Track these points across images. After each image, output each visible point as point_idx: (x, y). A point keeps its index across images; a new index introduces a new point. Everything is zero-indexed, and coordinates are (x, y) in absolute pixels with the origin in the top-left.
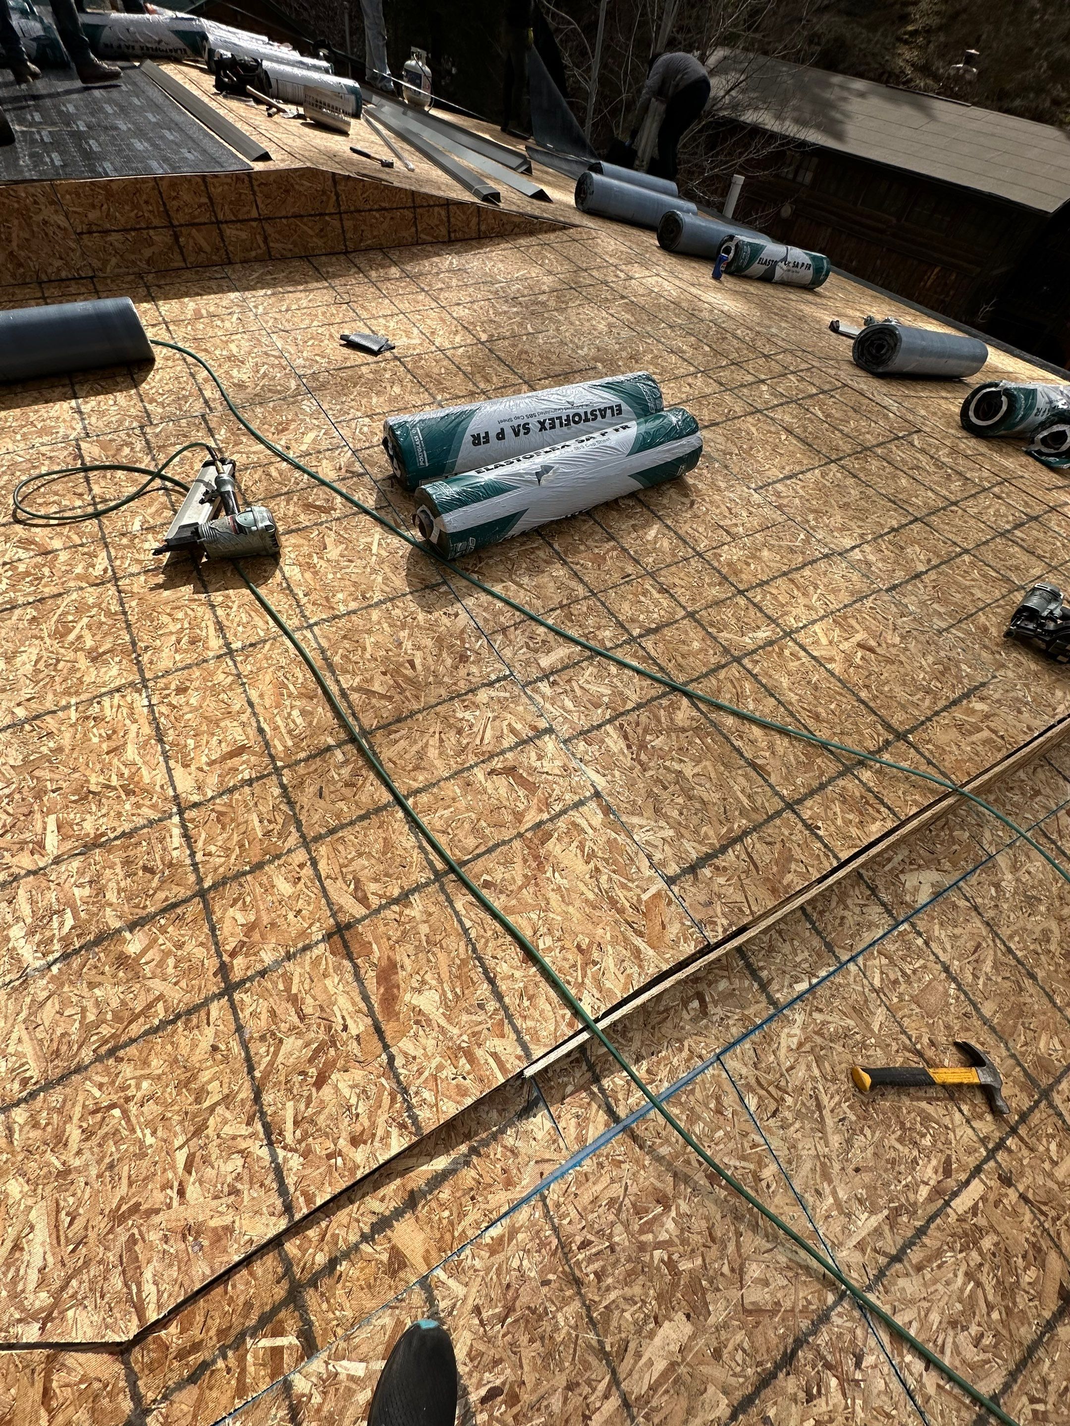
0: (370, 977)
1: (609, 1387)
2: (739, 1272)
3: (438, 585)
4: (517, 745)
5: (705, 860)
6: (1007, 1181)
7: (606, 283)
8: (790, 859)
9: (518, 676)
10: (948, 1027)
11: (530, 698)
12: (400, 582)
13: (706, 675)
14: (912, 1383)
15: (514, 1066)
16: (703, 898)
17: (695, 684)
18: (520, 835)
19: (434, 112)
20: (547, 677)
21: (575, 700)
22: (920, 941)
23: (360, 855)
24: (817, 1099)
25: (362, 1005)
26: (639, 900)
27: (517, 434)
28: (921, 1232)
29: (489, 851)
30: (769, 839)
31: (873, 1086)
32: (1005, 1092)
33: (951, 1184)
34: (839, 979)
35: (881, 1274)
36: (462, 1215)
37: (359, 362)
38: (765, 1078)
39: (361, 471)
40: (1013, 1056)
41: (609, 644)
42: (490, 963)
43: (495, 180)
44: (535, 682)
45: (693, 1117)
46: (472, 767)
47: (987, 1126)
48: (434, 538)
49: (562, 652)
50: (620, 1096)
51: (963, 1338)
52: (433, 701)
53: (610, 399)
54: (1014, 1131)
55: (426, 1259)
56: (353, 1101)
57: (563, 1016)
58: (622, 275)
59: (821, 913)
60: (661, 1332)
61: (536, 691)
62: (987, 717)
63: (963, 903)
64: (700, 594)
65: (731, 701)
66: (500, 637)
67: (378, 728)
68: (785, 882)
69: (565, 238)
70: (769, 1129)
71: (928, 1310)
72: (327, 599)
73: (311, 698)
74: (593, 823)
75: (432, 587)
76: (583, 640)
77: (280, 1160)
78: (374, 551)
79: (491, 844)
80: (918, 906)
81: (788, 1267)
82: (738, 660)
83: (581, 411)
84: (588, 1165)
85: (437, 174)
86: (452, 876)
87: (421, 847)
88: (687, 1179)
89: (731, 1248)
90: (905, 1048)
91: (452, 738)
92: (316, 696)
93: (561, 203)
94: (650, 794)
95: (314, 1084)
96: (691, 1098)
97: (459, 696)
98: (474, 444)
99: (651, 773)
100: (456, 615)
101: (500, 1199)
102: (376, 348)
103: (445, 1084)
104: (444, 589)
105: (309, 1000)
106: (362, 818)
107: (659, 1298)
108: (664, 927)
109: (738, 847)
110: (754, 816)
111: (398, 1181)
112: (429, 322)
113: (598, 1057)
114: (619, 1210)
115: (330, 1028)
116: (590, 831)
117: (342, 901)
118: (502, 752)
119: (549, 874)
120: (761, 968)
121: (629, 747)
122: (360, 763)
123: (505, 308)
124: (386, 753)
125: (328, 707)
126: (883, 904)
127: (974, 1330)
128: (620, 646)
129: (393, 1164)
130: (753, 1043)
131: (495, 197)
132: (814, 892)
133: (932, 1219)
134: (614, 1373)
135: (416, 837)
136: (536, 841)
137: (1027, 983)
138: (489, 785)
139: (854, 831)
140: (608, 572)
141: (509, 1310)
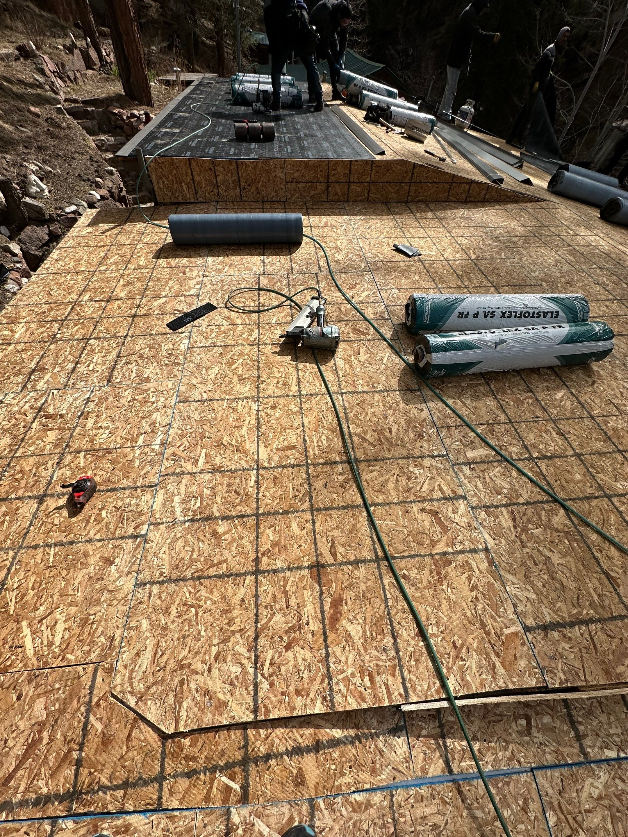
0: (327, 601)
3: (415, 390)
4: (442, 499)
5: (556, 626)
7: (559, 236)
9: (451, 457)
11: (456, 473)
12: (394, 383)
13: (581, 499)
15: (397, 699)
16: (549, 652)
17: (572, 502)
18: (431, 555)
19: (469, 132)
20: (469, 464)
21: (484, 483)
23: (338, 528)
25: (319, 615)
26: (502, 631)
27: (486, 316)
29: (411, 557)
30: (610, 633)
36: (342, 774)
37: (400, 259)
38: (565, 805)
39: (387, 317)
41: (514, 457)
42: (396, 626)
43: (500, 171)
44: (461, 464)
46: (411, 502)
48: (421, 364)
49: (481, 452)
50: (456, 757)
52: (398, 456)
53: (552, 307)
55: (316, 788)
56: (302, 668)
57: (434, 684)
58: (571, 232)
61: (461, 470)
64: (588, 443)
65: (597, 523)
66: (445, 431)
67: (364, 460)
68: (618, 670)
69: (537, 207)
72: (354, 381)
73: (333, 432)
74: (480, 567)
75: (412, 391)
76: (498, 448)
77: (258, 680)
78: (384, 362)
79: (412, 553)
82: (609, 497)
83: (531, 311)
85: (468, 166)
86: (385, 563)
87: (372, 538)
91: (404, 481)
92: (336, 431)
93: (538, 186)
94: (523, 564)
95: (285, 647)
97: (413, 457)
98: (459, 317)
99: (527, 550)
100: (422, 410)
101: (366, 778)
102: (411, 254)
103: (353, 687)
104: (418, 393)
105: (293, 598)
106: (344, 508)
108: (516, 659)
109: (583, 628)
110: (601, 611)
111: (313, 730)
112: (443, 244)
113: (449, 722)
115: (300, 619)
116: (477, 572)
117: (323, 550)
118: (432, 500)
119: (444, 587)
121: (515, 527)
122: (350, 477)
123: (490, 242)
124: (365, 477)
125: (340, 439)
128: (523, 460)
129: (313, 718)
131: (500, 181)
135: (371, 531)
138: (419, 516)
140: (523, 411)
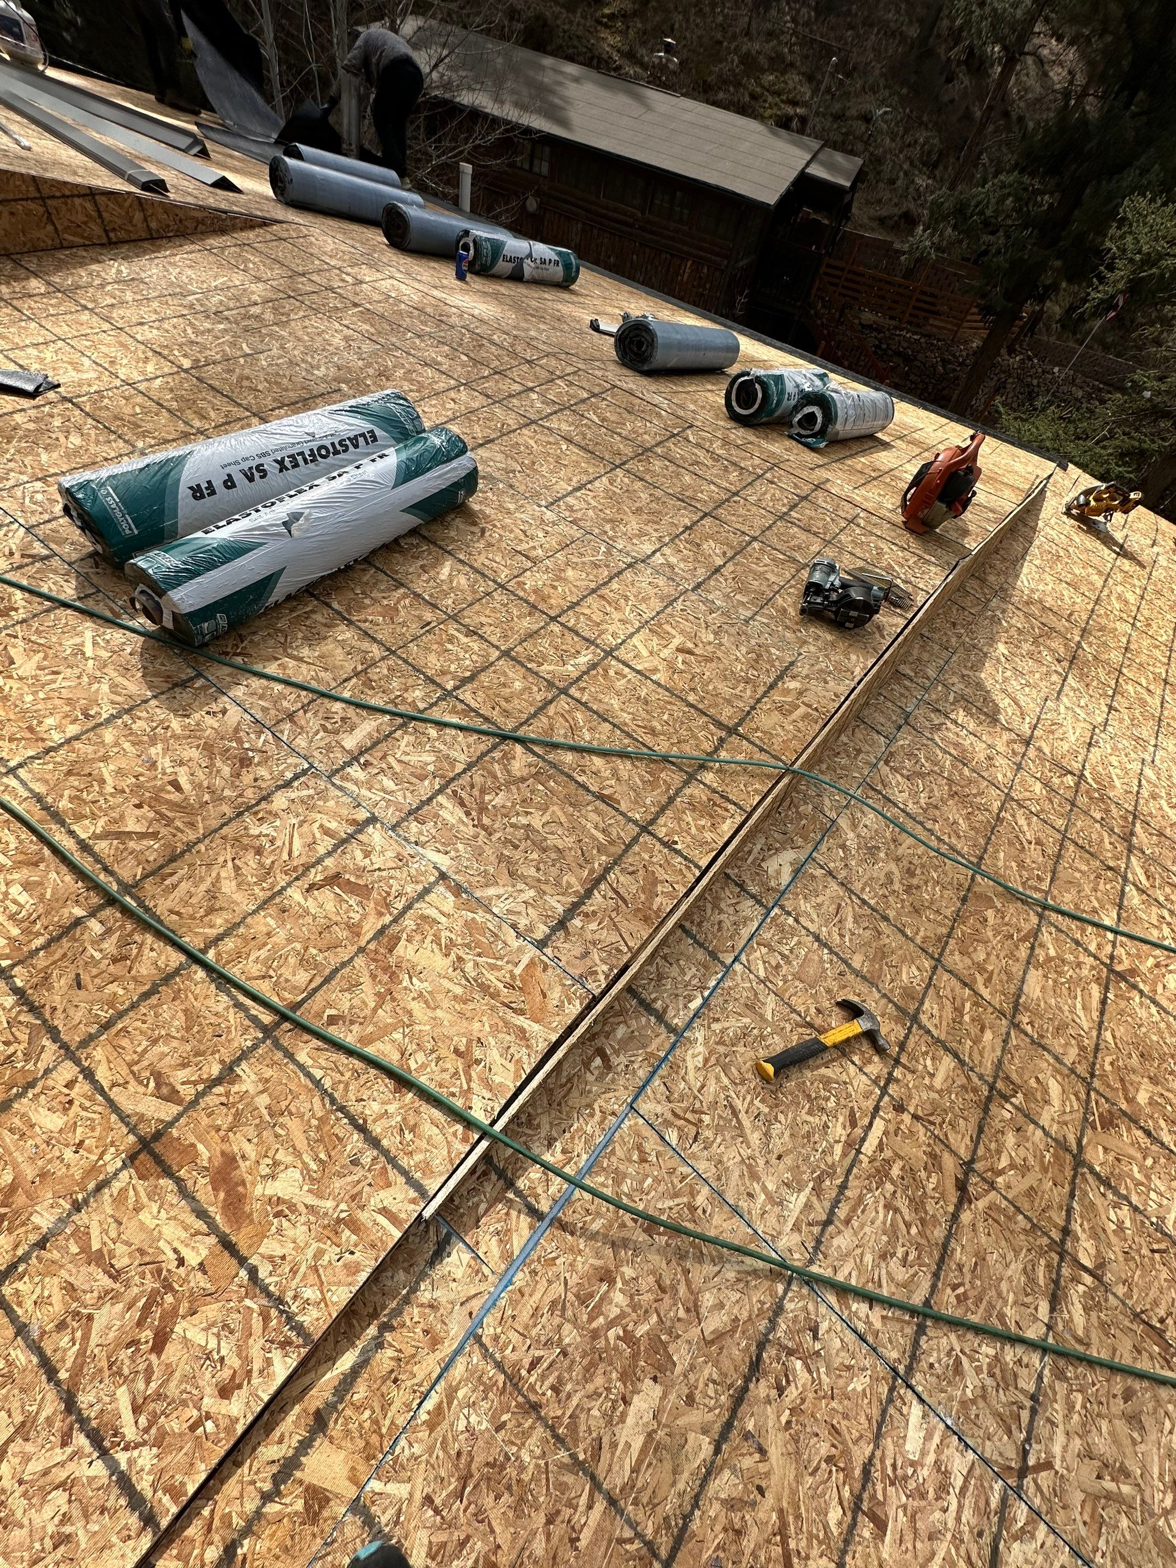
0: (202, 1188)
1: (591, 1495)
2: (694, 1309)
3: (191, 679)
4: (336, 847)
5: (572, 910)
6: (900, 1108)
8: (655, 882)
9: (321, 767)
10: (829, 991)
11: (340, 788)
12: (135, 686)
13: (534, 716)
14: (861, 1327)
15: (409, 1212)
16: (578, 951)
17: (525, 728)
18: (362, 950)
19: (52, 73)
20: (356, 759)
21: (396, 777)
22: (791, 921)
23: (155, 1042)
24: (731, 1106)
25: (200, 1225)
26: (513, 977)
27: (251, 479)
28: (843, 1187)
29: (327, 980)
30: (631, 869)
31: (776, 1073)
32: (884, 1031)
33: (859, 1131)
34: (728, 983)
35: (819, 1242)
36: (386, 1406)
37: (9, 408)
38: (679, 1107)
39: (45, 552)
40: (884, 996)
41: (422, 706)
42: (355, 1108)
43: (157, 163)
44: (343, 768)
45: (619, 1177)
46: (284, 889)
47: (876, 1067)
48: (168, 622)
49: (367, 727)
50: (539, 1190)
51: (894, 1264)
52: (215, 824)
53: (360, 425)
54: (897, 1062)
55: (353, 1479)
56: (213, 1344)
57: (455, 1134)
58: (348, 279)
59: (700, 925)
60: (632, 1410)
61: (346, 778)
62: (801, 693)
63: (819, 872)
64: (512, 629)
65: (566, 737)
66: (287, 726)
67: (144, 877)
68: (655, 907)
69: (269, 237)
70: (694, 1156)
71: (862, 1254)
72: (30, 729)
73: (36, 864)
74: (445, 909)
75: (184, 684)
76: (390, 707)
77: (124, 1466)
78: (89, 651)
79: (327, 972)
80: (782, 888)
81: (739, 1280)
82: (564, 691)
83: (327, 443)
84: (520, 1279)
85: (67, 154)
86: (287, 1026)
87: (238, 1005)
88: (625, 1243)
89: (682, 1289)
90: (798, 1025)
91: (250, 860)
92: (42, 860)
93: (256, 194)
94: (501, 858)
95: (152, 1350)
96: (614, 1159)
97: (248, 808)
98: (195, 497)
99: (498, 835)
100: (224, 712)
101: (429, 1365)
102: (30, 388)
103: (329, 1271)
104: (199, 683)
105: (120, 1249)
106: (146, 996)
107: (623, 1377)
108: (545, 996)
109: (602, 887)
110: (612, 849)
111: (297, 1409)
112: (104, 349)
113: (506, 1160)
114: (564, 1309)
115: (159, 1271)
116: (443, 920)
117: (141, 1109)
118: (319, 861)
119: (406, 983)
120: (655, 1000)
121: (468, 814)
122: (129, 927)
123: (207, 325)
124: (162, 906)
125: (64, 869)
126: (753, 897)
127: (900, 1252)
128: (435, 704)
129: (285, 1393)
130: (662, 1077)
131: (158, 186)
132: (683, 908)
133: (849, 1171)
134: (593, 1478)
135: (229, 994)
136: (382, 951)
137: (883, 925)
138: (311, 904)
139: (708, 836)
140: (404, 624)
141: (464, 1480)
